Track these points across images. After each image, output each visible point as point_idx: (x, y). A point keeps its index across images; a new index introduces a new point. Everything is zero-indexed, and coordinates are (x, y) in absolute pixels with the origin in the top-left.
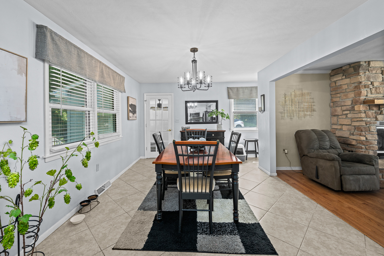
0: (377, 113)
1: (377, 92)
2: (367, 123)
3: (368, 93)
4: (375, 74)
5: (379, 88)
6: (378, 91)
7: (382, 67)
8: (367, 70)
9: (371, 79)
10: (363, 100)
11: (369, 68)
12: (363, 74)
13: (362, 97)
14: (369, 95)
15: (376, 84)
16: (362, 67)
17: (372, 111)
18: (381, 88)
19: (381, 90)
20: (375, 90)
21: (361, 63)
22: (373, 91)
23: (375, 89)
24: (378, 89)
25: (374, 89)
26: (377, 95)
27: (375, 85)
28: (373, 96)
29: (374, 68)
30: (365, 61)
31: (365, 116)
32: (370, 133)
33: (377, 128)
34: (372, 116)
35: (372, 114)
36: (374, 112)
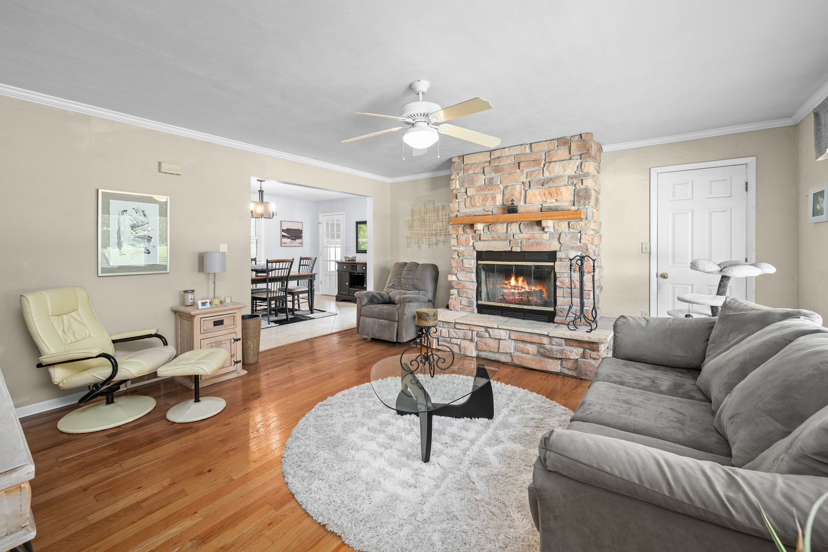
0: (474, 239)
1: (472, 205)
2: (459, 254)
3: (460, 207)
4: (473, 175)
5: (475, 197)
7: (485, 162)
8: (461, 170)
9: (466, 183)
11: (464, 167)
12: (456, 176)
13: (453, 213)
14: (462, 209)
15: (470, 192)
16: (454, 166)
17: (467, 235)
18: (477, 198)
20: (471, 202)
21: (453, 160)
22: (468, 202)
23: (470, 199)
25: (468, 199)
26: (472, 210)
28: (467, 210)
29: (472, 165)
30: (458, 157)
31: (456, 243)
32: (463, 270)
33: (480, 262)
34: (466, 242)
35: (466, 240)
36: (471, 238)
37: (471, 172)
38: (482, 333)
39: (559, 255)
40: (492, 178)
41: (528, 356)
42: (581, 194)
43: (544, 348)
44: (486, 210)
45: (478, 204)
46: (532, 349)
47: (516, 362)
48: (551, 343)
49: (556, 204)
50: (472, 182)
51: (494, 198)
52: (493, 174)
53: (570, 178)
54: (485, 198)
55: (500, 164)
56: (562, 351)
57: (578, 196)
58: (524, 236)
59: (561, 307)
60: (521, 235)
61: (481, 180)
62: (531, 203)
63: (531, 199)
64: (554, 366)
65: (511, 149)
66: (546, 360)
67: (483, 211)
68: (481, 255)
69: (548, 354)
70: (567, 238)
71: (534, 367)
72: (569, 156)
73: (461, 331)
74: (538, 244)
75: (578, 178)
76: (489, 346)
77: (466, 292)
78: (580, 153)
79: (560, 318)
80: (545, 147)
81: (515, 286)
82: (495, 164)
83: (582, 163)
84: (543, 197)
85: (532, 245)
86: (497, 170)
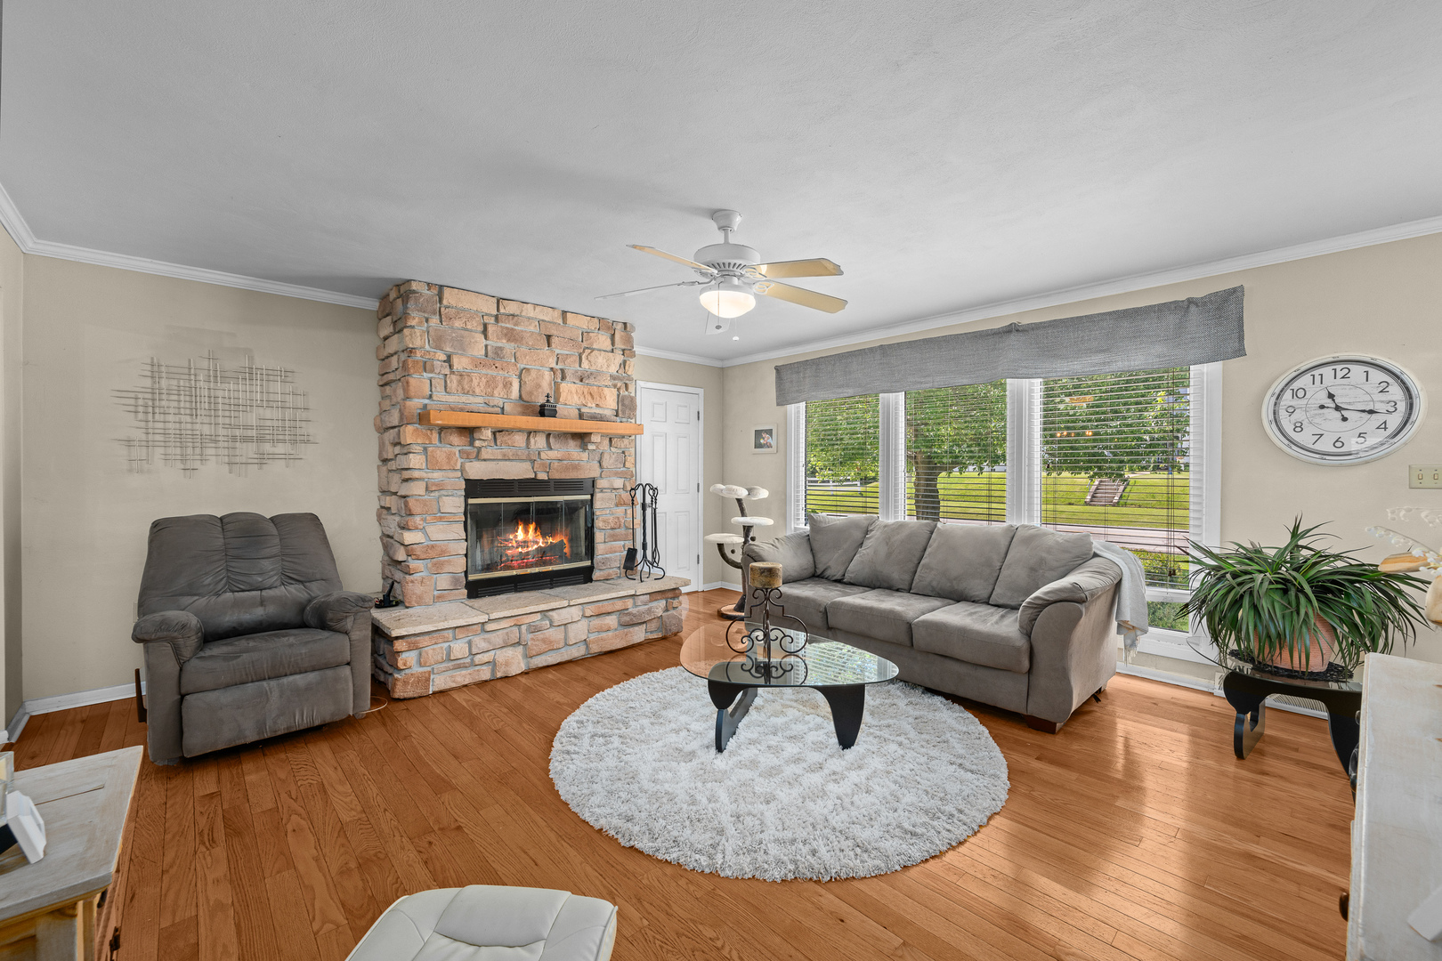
0: (465, 456)
1: (463, 389)
2: (430, 485)
3: (433, 389)
4: (462, 332)
5: (469, 376)
6: (466, 387)
7: (487, 314)
8: (435, 314)
9: (447, 343)
10: (419, 411)
11: (442, 309)
12: (420, 323)
13: (417, 400)
14: (439, 395)
15: (459, 363)
16: (417, 300)
17: (447, 449)
18: (474, 378)
19: (476, 384)
20: (460, 382)
21: (414, 286)
22: (453, 382)
23: (458, 377)
24: (467, 379)
25: (453, 377)
26: (464, 399)
27: (456, 366)
28: (451, 399)
29: (460, 312)
30: (428, 284)
31: (424, 464)
32: (440, 519)
33: (471, 501)
34: (449, 463)
35: (448, 458)
36: (457, 453)
37: (458, 324)
38: (537, 623)
39: (601, 484)
40: (501, 349)
41: (610, 634)
42: (626, 402)
43: (629, 614)
44: (491, 404)
45: (477, 391)
46: (612, 621)
47: (595, 649)
48: (635, 605)
49: (598, 411)
50: (462, 345)
51: (507, 385)
52: (504, 341)
53: (613, 377)
54: (491, 382)
55: (516, 328)
56: (649, 611)
57: (623, 405)
58: (553, 454)
59: (603, 557)
60: (550, 453)
61: (478, 346)
62: (566, 404)
63: (566, 397)
64: (639, 635)
65: (538, 308)
66: (631, 629)
67: (485, 405)
68: (474, 488)
69: (636, 621)
70: (612, 461)
71: (620, 646)
72: (610, 348)
73: (498, 633)
74: (576, 468)
75: (621, 380)
76: (551, 642)
77: (449, 562)
78: (623, 347)
79: (602, 573)
80: (583, 323)
81: (525, 542)
82: (508, 325)
83: (625, 362)
84: (582, 398)
85: (567, 469)
86: (511, 336)
